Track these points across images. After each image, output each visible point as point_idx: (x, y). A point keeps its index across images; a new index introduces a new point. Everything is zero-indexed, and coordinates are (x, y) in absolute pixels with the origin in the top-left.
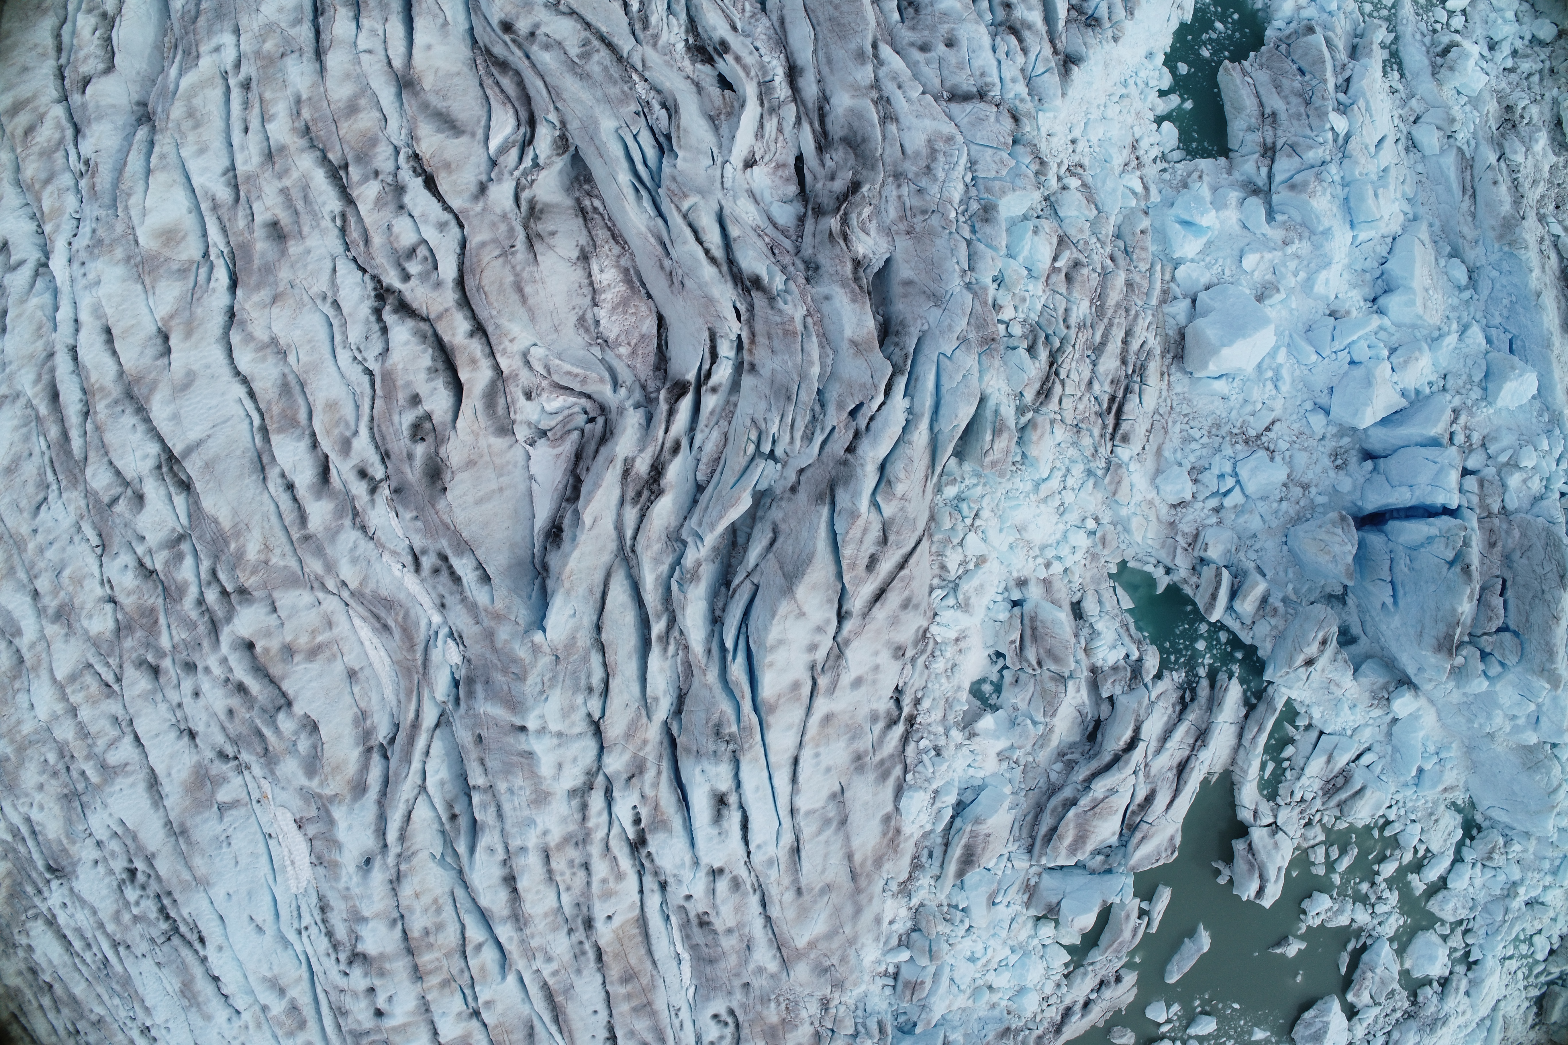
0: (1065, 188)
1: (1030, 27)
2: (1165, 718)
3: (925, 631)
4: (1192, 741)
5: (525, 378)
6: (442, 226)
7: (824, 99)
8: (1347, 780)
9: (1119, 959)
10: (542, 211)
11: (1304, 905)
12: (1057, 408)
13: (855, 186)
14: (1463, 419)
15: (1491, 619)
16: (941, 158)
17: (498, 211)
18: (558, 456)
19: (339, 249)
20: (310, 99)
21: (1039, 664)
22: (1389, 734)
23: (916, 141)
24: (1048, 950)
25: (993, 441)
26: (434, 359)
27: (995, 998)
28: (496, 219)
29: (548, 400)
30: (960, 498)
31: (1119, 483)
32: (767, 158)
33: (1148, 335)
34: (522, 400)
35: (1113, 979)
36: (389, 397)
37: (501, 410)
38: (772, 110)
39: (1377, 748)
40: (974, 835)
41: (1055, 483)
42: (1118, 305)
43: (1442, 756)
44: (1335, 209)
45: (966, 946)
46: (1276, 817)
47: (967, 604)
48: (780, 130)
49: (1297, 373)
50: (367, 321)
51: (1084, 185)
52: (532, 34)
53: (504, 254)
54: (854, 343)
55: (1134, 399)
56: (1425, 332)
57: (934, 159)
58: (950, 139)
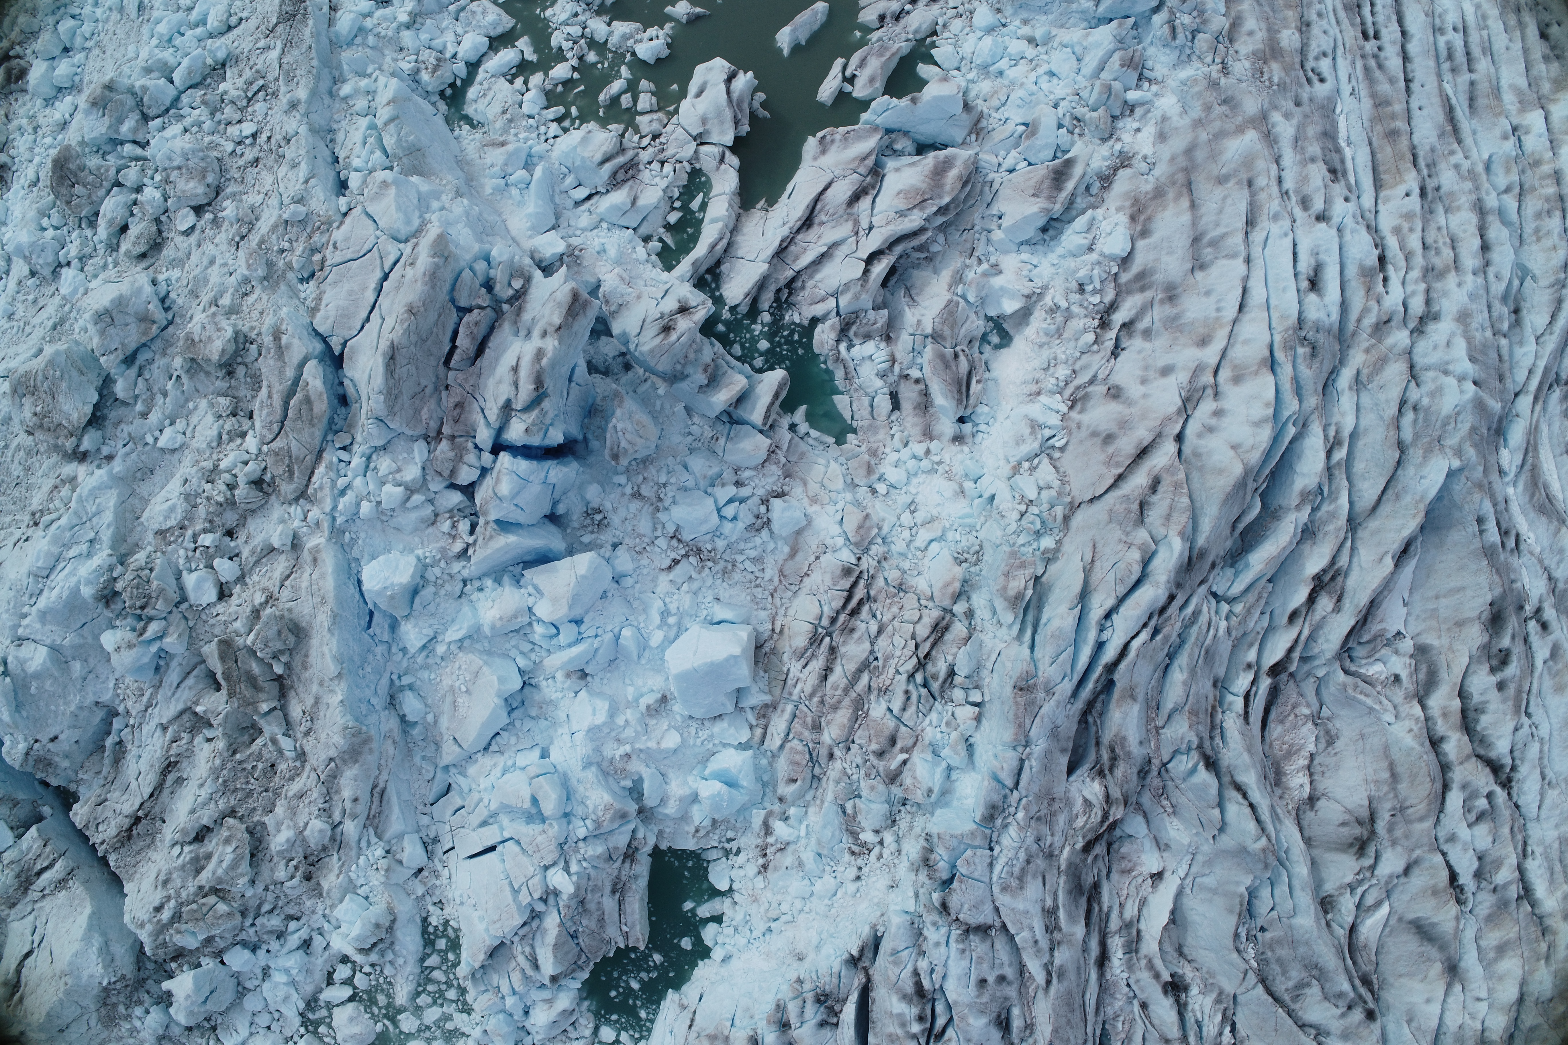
0: (877, 832)
2: (818, 276)
3: (1071, 408)
4: (792, 248)
5: (1398, 695)
6: (1452, 838)
8: (614, 174)
9: (880, 39)
10: (1351, 845)
11: (666, 52)
12: (925, 612)
13: (1087, 848)
14: (458, 547)
15: (477, 324)
16: (1017, 870)
17: (1399, 849)
18: (1382, 621)
19: (1529, 825)
20: (1538, 961)
21: (956, 356)
22: (558, 216)
23: (1033, 889)
24: (956, 65)
25: (1026, 588)
26: (1477, 721)
27: (1026, 30)
28: (1404, 842)
29: (1381, 673)
30: (1038, 534)
31: (860, 527)
32: (1140, 880)
33: (798, 674)
34: (1404, 675)
35: (888, 20)
36: (1519, 691)
37: (1424, 668)
38: (1128, 925)
39: (570, 203)
40: (1052, 199)
41: (923, 536)
42: (835, 708)
43: (503, 182)
44: (581, 789)
45: (1060, 89)
46: (696, 152)
47: (1033, 427)
49: (641, 618)
50: (1522, 760)
51: (854, 835)
52: (1350, 1008)
53: (1403, 809)
54: (1133, 698)
55: (828, 611)
56: (478, 646)
57: (1023, 870)
58: (1004, 889)
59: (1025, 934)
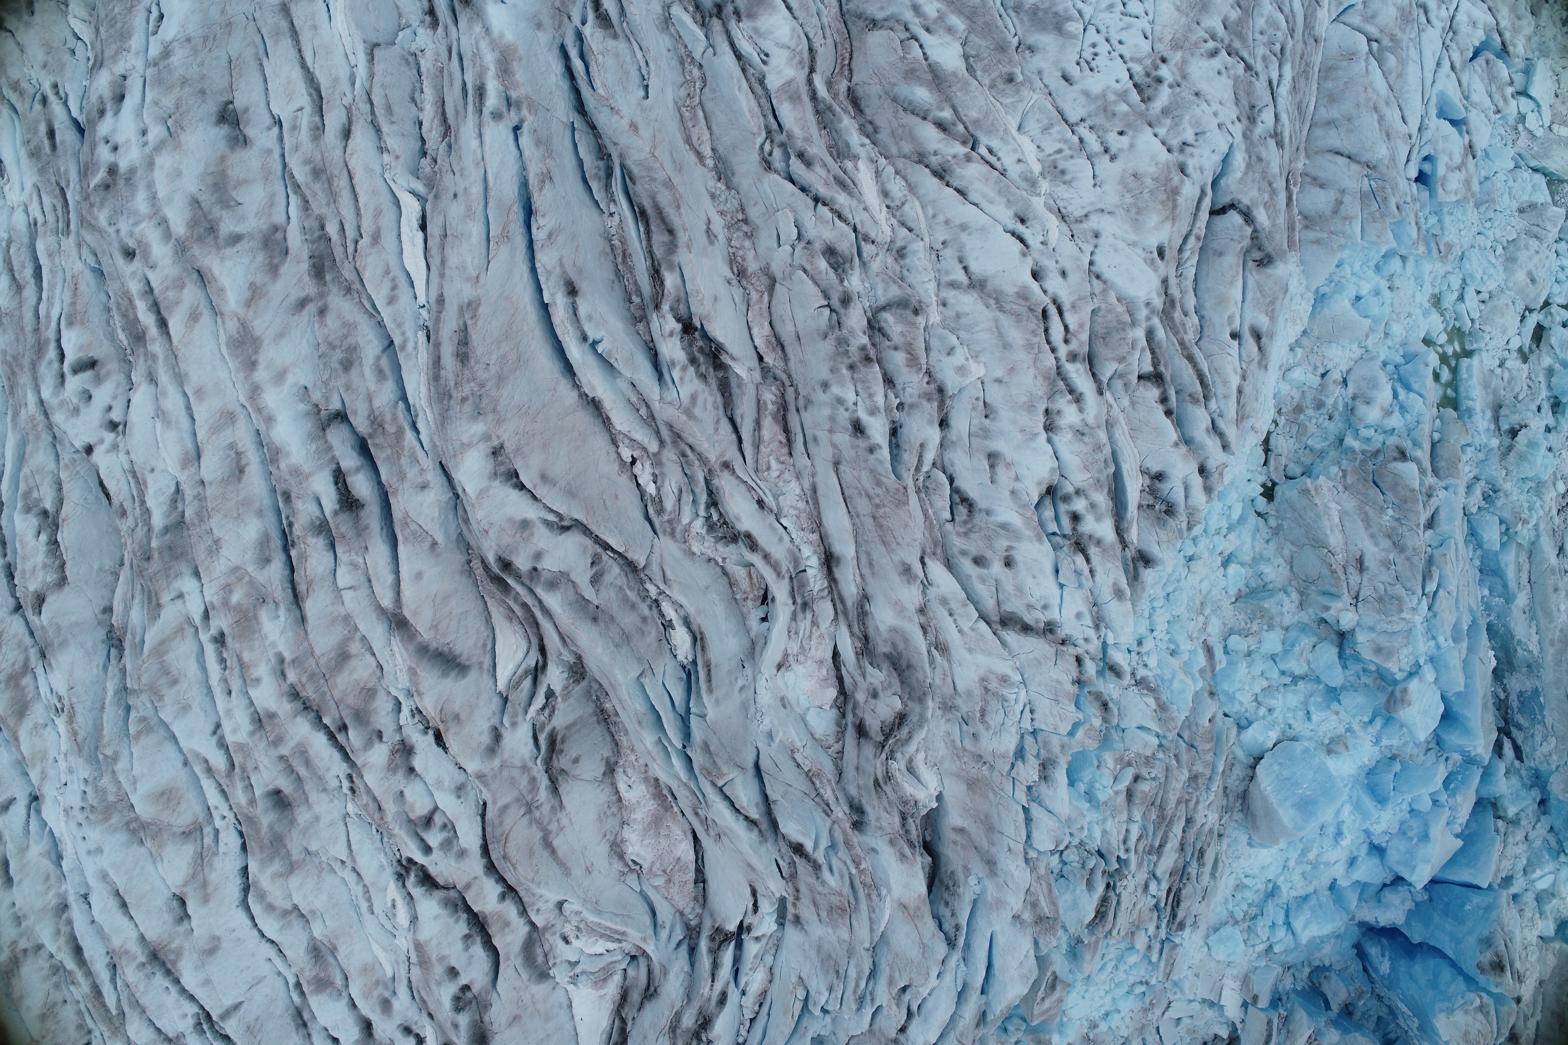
7: (866, 597)
48: (814, 623)
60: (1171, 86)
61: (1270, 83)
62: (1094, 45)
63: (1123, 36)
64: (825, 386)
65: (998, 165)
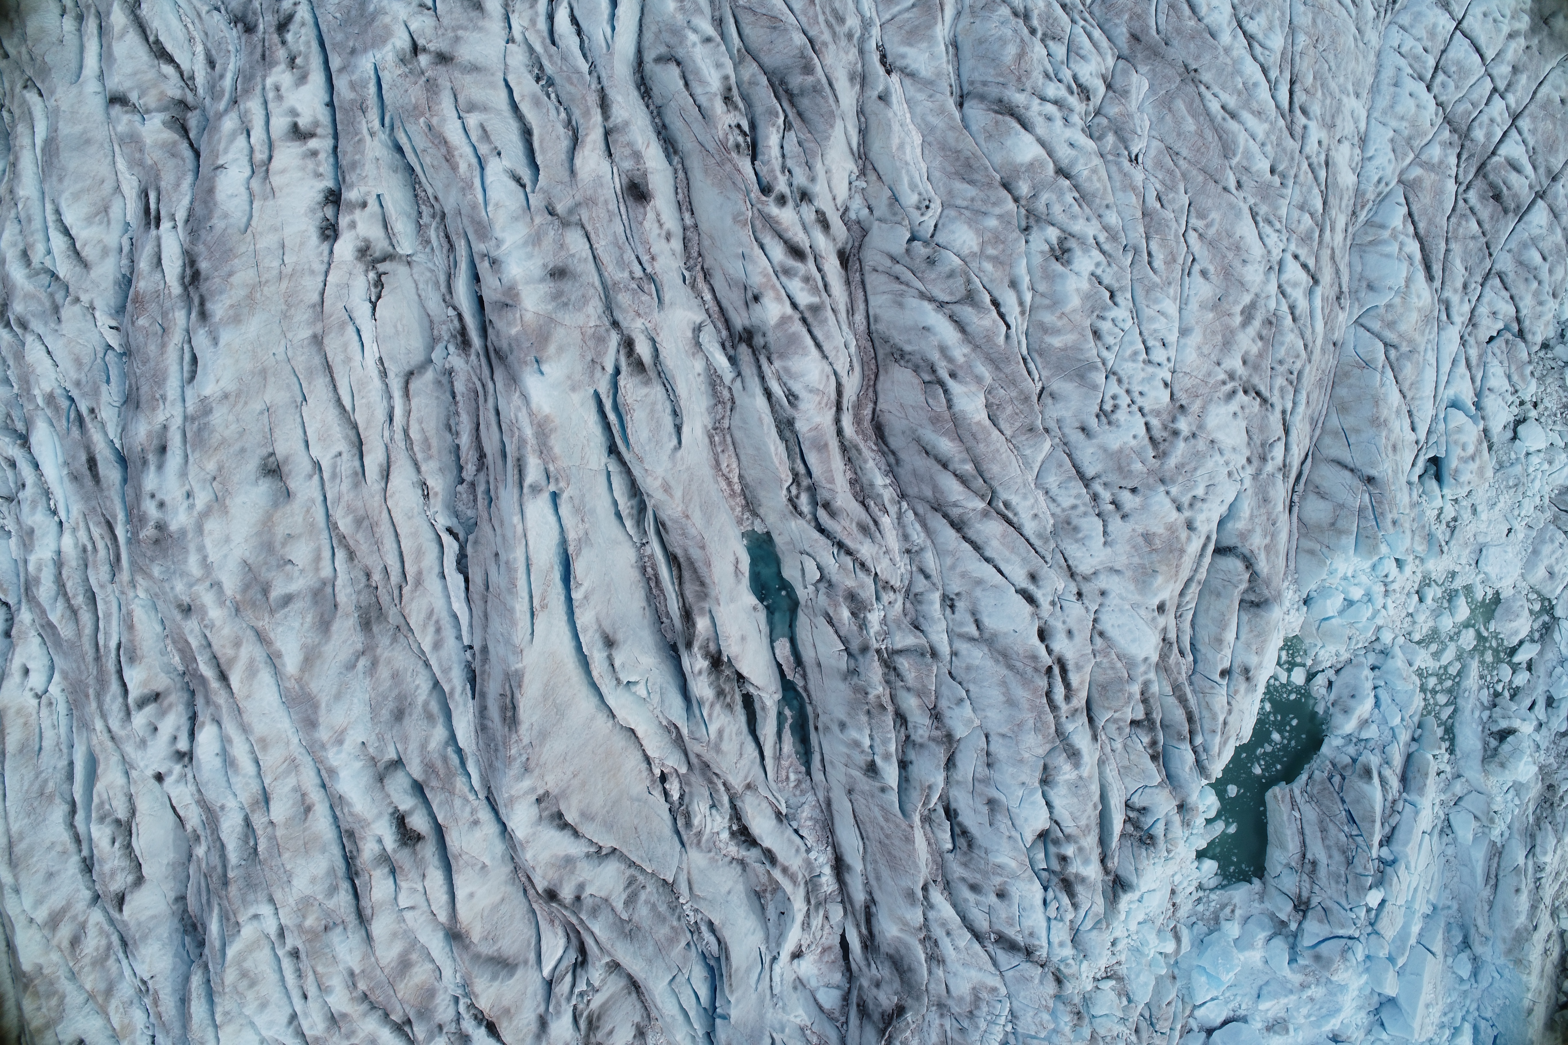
1: (1083, 880)
7: (872, 902)
13: (900, 1010)
16: (984, 1007)
20: (363, 971)
23: (962, 989)
32: (813, 947)
38: (819, 905)
48: (826, 919)
52: (578, 898)
57: (978, 1008)
58: (994, 990)
59: (962, 944)
60: (1186, 439)
61: (1284, 412)
62: (1114, 397)
63: (1145, 389)
64: (843, 726)
65: (1015, 520)
